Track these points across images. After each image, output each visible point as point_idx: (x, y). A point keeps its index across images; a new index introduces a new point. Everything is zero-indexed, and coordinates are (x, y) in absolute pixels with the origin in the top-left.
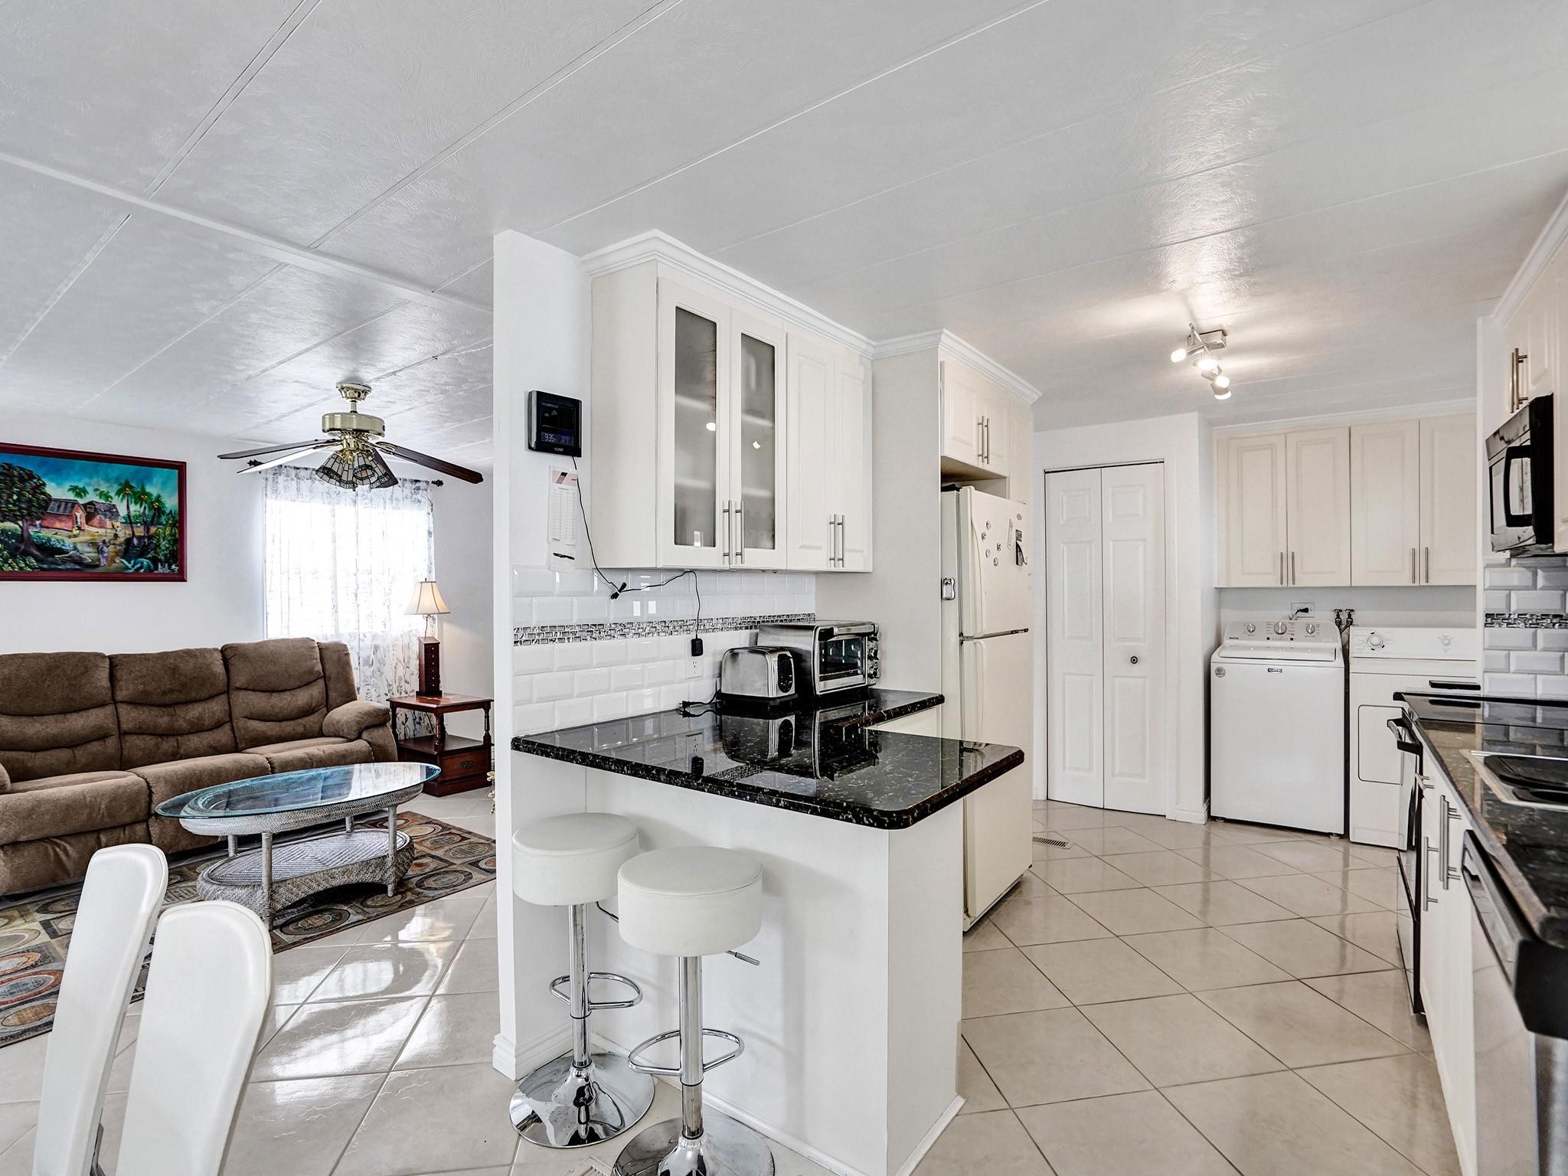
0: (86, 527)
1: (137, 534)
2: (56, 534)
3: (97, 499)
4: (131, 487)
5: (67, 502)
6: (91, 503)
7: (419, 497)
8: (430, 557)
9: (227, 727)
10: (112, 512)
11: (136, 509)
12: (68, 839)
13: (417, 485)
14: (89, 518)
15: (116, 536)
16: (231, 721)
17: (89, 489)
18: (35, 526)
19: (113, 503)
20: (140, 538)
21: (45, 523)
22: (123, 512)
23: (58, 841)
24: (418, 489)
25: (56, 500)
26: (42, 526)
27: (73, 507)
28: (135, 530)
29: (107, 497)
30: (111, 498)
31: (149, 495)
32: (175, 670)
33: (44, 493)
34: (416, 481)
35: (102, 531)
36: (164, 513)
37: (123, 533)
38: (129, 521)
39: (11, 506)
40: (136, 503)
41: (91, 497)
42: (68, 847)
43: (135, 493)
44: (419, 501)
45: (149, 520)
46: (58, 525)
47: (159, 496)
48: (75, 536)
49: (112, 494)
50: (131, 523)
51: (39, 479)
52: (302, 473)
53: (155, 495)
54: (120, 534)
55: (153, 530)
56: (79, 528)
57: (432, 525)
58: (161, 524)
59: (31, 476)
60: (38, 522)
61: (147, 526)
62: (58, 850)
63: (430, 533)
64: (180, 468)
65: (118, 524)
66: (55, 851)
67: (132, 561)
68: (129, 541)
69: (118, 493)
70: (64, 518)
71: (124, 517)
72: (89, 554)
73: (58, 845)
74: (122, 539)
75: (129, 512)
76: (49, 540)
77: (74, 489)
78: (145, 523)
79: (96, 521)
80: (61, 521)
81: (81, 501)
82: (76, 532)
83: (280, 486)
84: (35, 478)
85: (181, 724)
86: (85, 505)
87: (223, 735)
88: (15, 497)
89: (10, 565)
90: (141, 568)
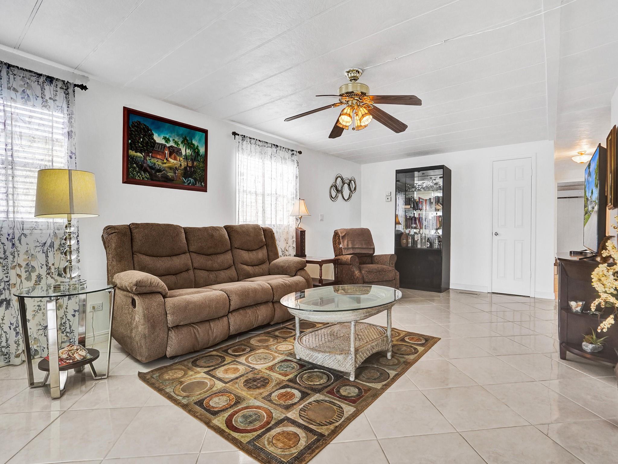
0: (170, 159)
1: (189, 165)
2: (157, 161)
3: (173, 145)
4: (187, 140)
5: (162, 144)
6: (171, 146)
7: (293, 158)
8: (296, 189)
9: (233, 268)
10: (179, 152)
11: (188, 151)
12: (198, 324)
13: (293, 152)
14: (170, 155)
15: (181, 165)
16: (234, 265)
17: (171, 139)
18: (149, 156)
19: (180, 148)
20: (190, 167)
21: (153, 156)
22: (184, 153)
23: (194, 326)
24: (293, 154)
25: (158, 143)
26: (152, 157)
27: (164, 148)
28: (188, 162)
29: (178, 144)
30: (179, 144)
31: (194, 145)
32: (212, 236)
33: (153, 139)
34: (293, 150)
35: (175, 162)
36: (199, 155)
37: (184, 164)
38: (186, 158)
39: (139, 144)
40: (189, 149)
41: (172, 144)
42: (199, 329)
43: (188, 143)
44: (293, 161)
45: (194, 158)
46: (158, 157)
47: (198, 146)
48: (165, 163)
49: (180, 143)
50: (187, 159)
51: (151, 131)
52: (253, 141)
53: (196, 145)
54: (183, 164)
55: (195, 163)
56: (167, 159)
57: (298, 173)
58: (198, 161)
59: (148, 130)
60: (150, 154)
61: (193, 160)
62: (195, 331)
63: (297, 177)
64: (205, 132)
65: (181, 159)
66: (194, 331)
67: (187, 179)
68: (185, 168)
69: (182, 143)
70: (160, 153)
71: (184, 156)
72: (170, 174)
73: (194, 327)
74: (183, 167)
75: (186, 153)
76: (155, 164)
77: (165, 138)
78: (192, 160)
79: (173, 156)
80: (159, 155)
81: (168, 145)
82: (165, 161)
83: (244, 147)
84: (149, 130)
85: (216, 265)
86: (169, 147)
87: (232, 272)
88: (141, 140)
89: (139, 176)
90: (190, 183)
